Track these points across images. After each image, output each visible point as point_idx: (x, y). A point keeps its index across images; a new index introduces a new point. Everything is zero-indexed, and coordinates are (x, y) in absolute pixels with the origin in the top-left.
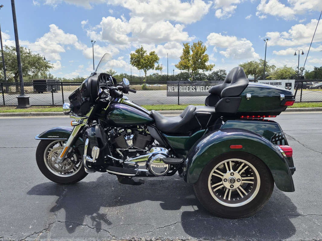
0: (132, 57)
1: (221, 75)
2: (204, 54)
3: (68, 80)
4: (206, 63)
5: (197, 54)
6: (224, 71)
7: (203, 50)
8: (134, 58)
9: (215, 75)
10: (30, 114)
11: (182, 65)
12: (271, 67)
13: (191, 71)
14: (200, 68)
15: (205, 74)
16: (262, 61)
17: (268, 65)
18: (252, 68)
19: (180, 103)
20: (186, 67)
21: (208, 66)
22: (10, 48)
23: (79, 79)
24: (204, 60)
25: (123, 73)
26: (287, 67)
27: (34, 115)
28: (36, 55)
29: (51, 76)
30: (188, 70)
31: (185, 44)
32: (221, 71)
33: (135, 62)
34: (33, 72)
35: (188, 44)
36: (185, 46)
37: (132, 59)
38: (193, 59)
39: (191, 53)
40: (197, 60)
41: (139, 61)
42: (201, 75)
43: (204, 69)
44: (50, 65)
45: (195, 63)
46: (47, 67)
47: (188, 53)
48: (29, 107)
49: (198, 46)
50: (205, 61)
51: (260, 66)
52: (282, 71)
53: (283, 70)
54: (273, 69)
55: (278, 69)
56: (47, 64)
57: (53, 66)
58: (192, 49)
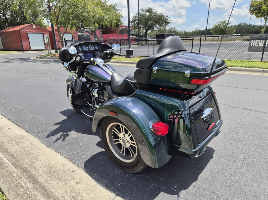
0: (251, 5)
3: (188, 32)
8: (255, 6)
10: (128, 62)
22: (144, 10)
23: (197, 31)
25: (242, 23)
27: (130, 63)
28: (160, 14)
29: (175, 29)
33: (256, 10)
34: (158, 28)
37: (251, 6)
41: (259, 9)
44: (169, 21)
46: (167, 23)
48: (132, 57)
56: (167, 20)
57: (171, 22)
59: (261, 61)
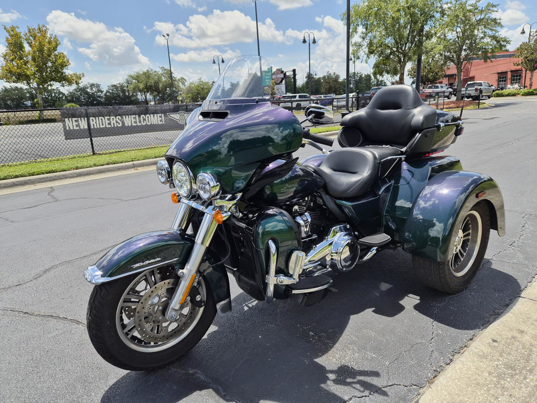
1: (93, 94)
2: (56, 53)
4: (64, 71)
5: (41, 50)
6: (98, 86)
7: (54, 44)
9: (81, 94)
11: (11, 72)
12: (179, 80)
13: (35, 85)
14: (54, 80)
15: (61, 91)
16: (165, 70)
17: (175, 78)
18: (151, 82)
19: (96, 152)
20: (21, 77)
21: (71, 75)
24: (60, 65)
26: (202, 82)
30: (28, 84)
31: (8, 27)
32: (92, 85)
35: (17, 29)
36: (9, 32)
38: (35, 60)
39: (27, 48)
40: (45, 64)
42: (52, 94)
43: (64, 82)
45: (40, 69)
47: (21, 47)
49: (39, 34)
50: (63, 65)
51: (164, 79)
52: (197, 88)
53: (198, 86)
54: (183, 84)
55: (191, 83)
58: (26, 40)
59: (94, 154)
